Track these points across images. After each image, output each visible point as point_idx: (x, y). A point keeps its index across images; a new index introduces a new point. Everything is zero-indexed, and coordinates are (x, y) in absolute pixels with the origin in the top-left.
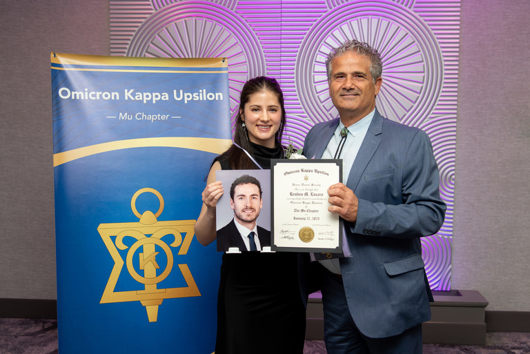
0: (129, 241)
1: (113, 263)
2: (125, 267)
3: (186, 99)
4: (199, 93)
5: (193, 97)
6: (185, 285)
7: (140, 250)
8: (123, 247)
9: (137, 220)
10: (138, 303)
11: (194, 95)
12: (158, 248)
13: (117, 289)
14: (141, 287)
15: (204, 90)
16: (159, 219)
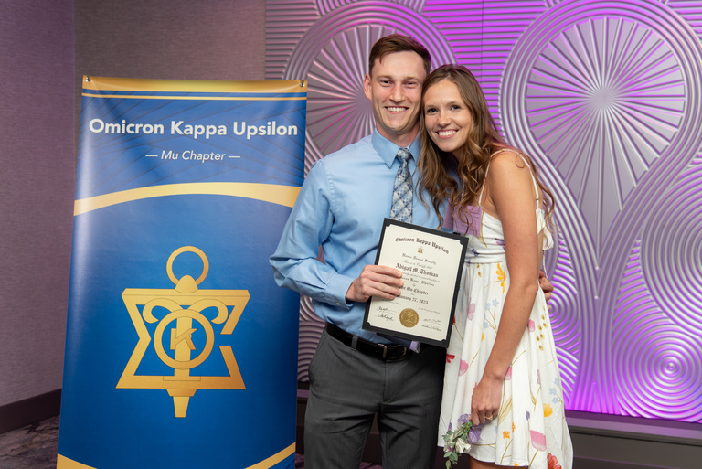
0: (160, 312)
1: (137, 339)
2: (151, 346)
3: (249, 134)
4: (267, 126)
5: (259, 132)
6: (225, 372)
7: (173, 324)
8: (152, 320)
9: (173, 286)
10: (165, 391)
11: (260, 128)
12: (195, 324)
13: (140, 372)
14: (169, 371)
15: (274, 123)
16: (201, 287)
